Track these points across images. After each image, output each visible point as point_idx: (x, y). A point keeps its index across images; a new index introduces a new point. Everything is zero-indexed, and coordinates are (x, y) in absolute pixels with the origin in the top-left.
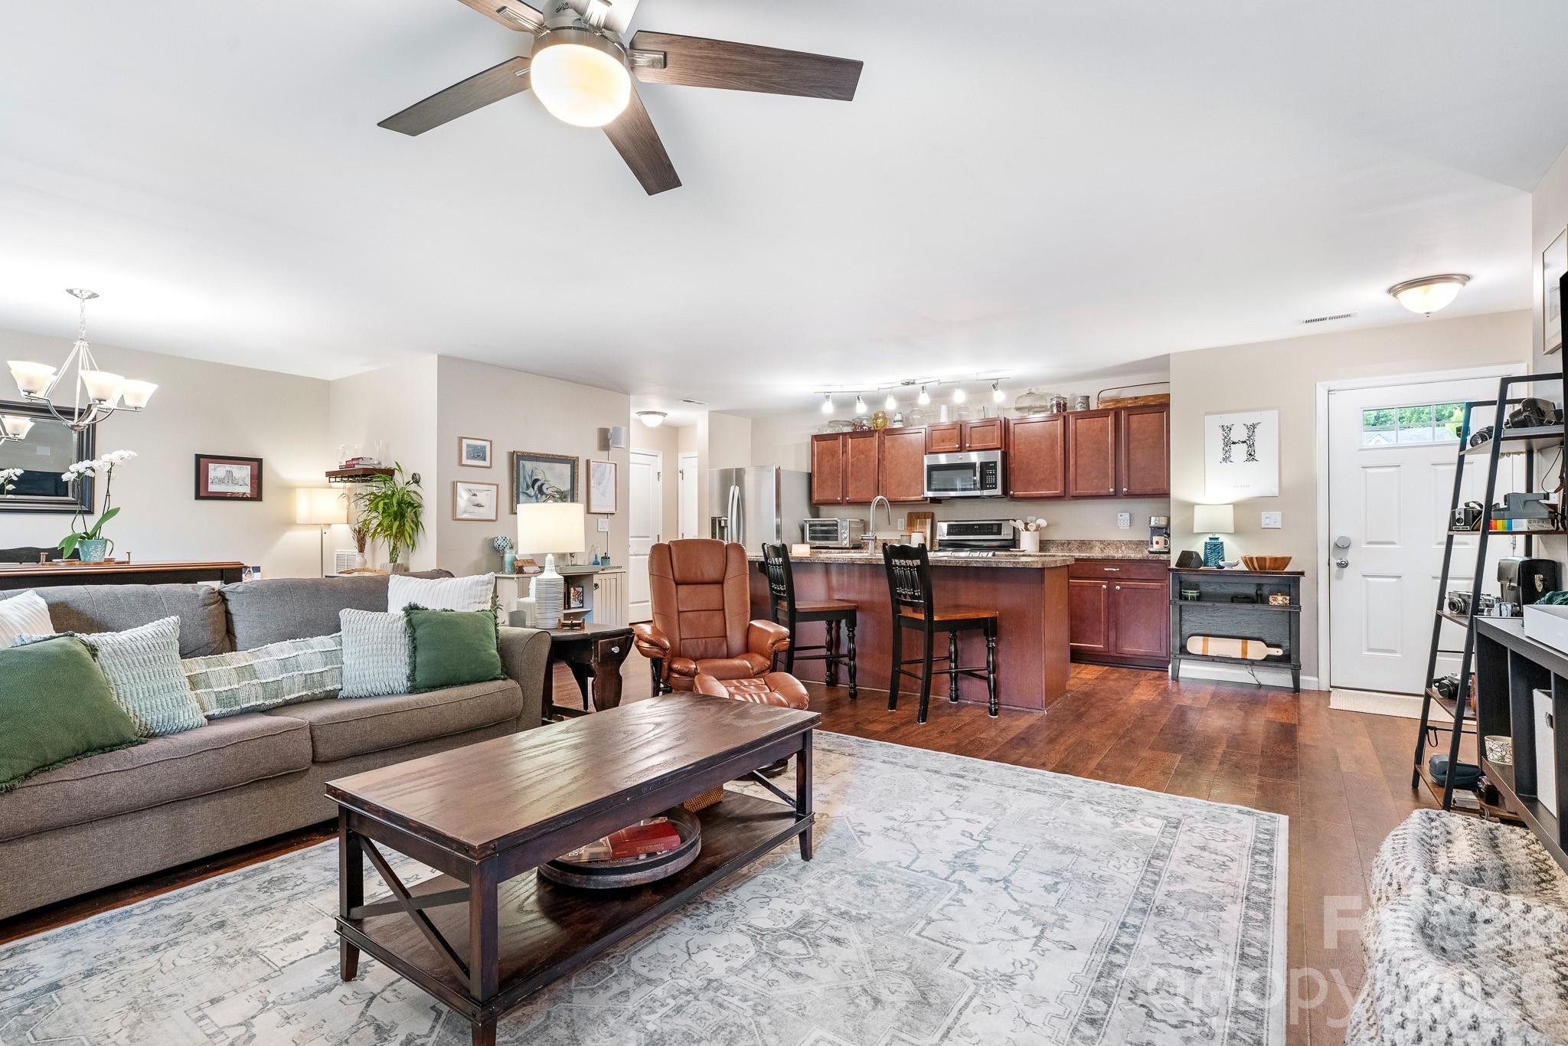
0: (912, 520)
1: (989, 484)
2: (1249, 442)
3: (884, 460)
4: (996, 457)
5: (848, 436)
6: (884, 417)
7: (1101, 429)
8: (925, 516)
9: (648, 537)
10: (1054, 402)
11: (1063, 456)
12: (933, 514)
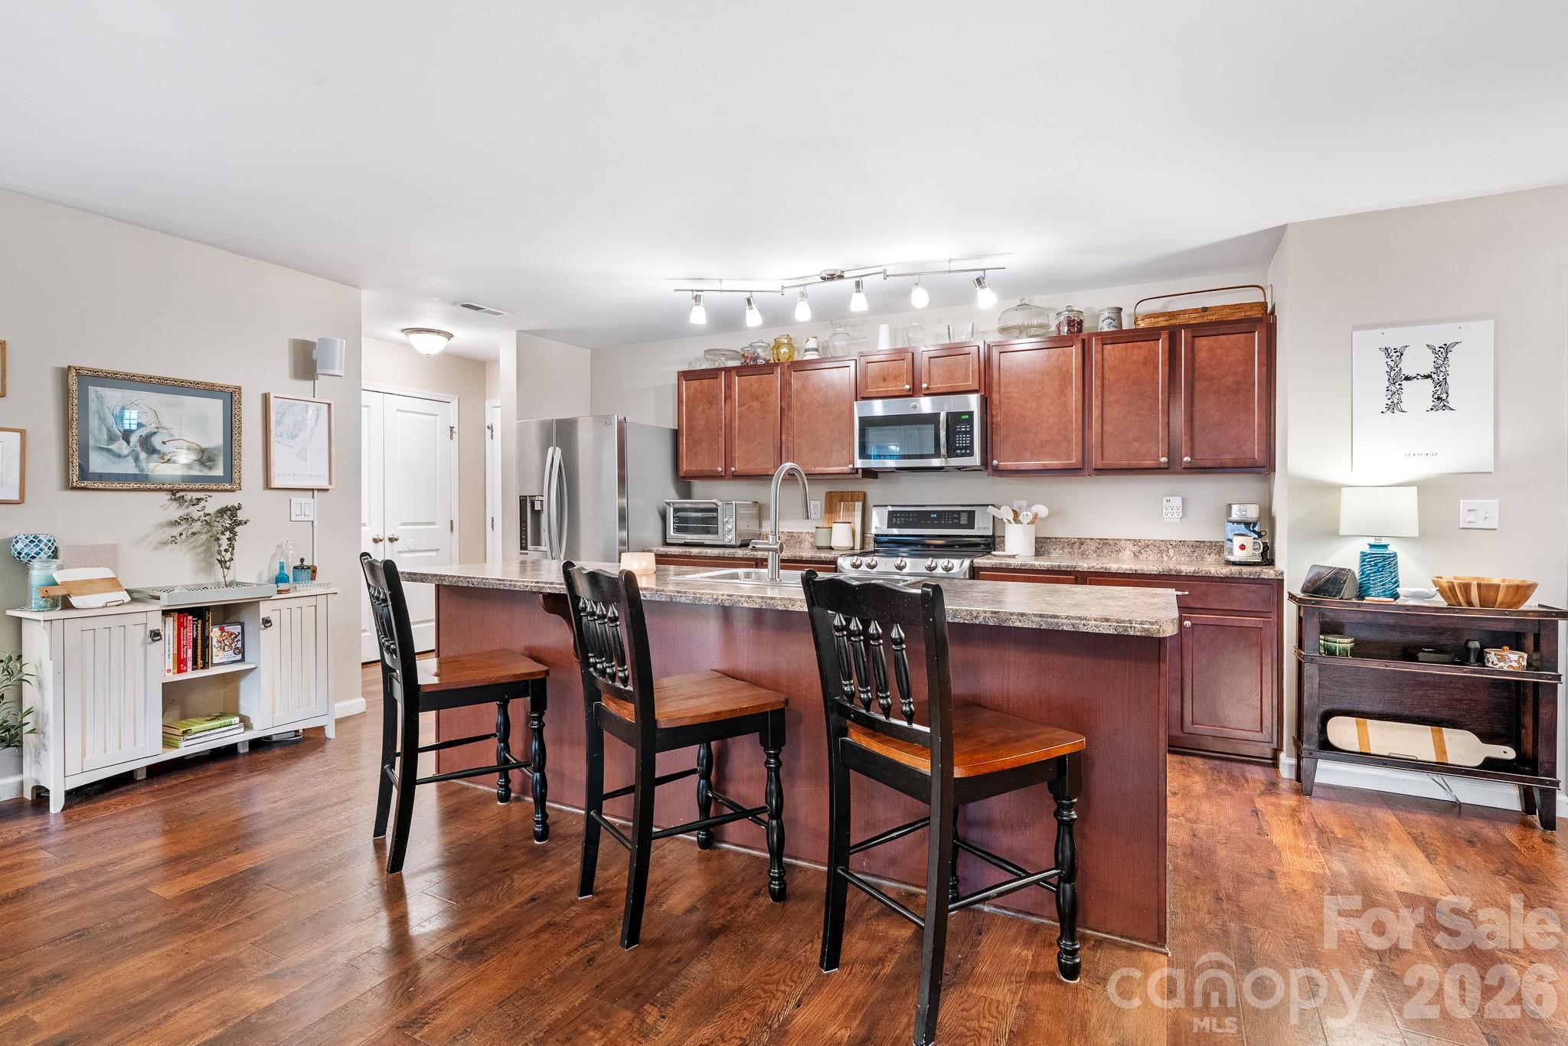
0: (834, 503)
1: (959, 448)
2: (1438, 378)
3: (789, 409)
4: (973, 402)
5: (733, 373)
6: (790, 345)
7: (1146, 361)
8: (853, 497)
9: (434, 524)
10: (1062, 318)
11: (1080, 404)
12: (865, 494)
